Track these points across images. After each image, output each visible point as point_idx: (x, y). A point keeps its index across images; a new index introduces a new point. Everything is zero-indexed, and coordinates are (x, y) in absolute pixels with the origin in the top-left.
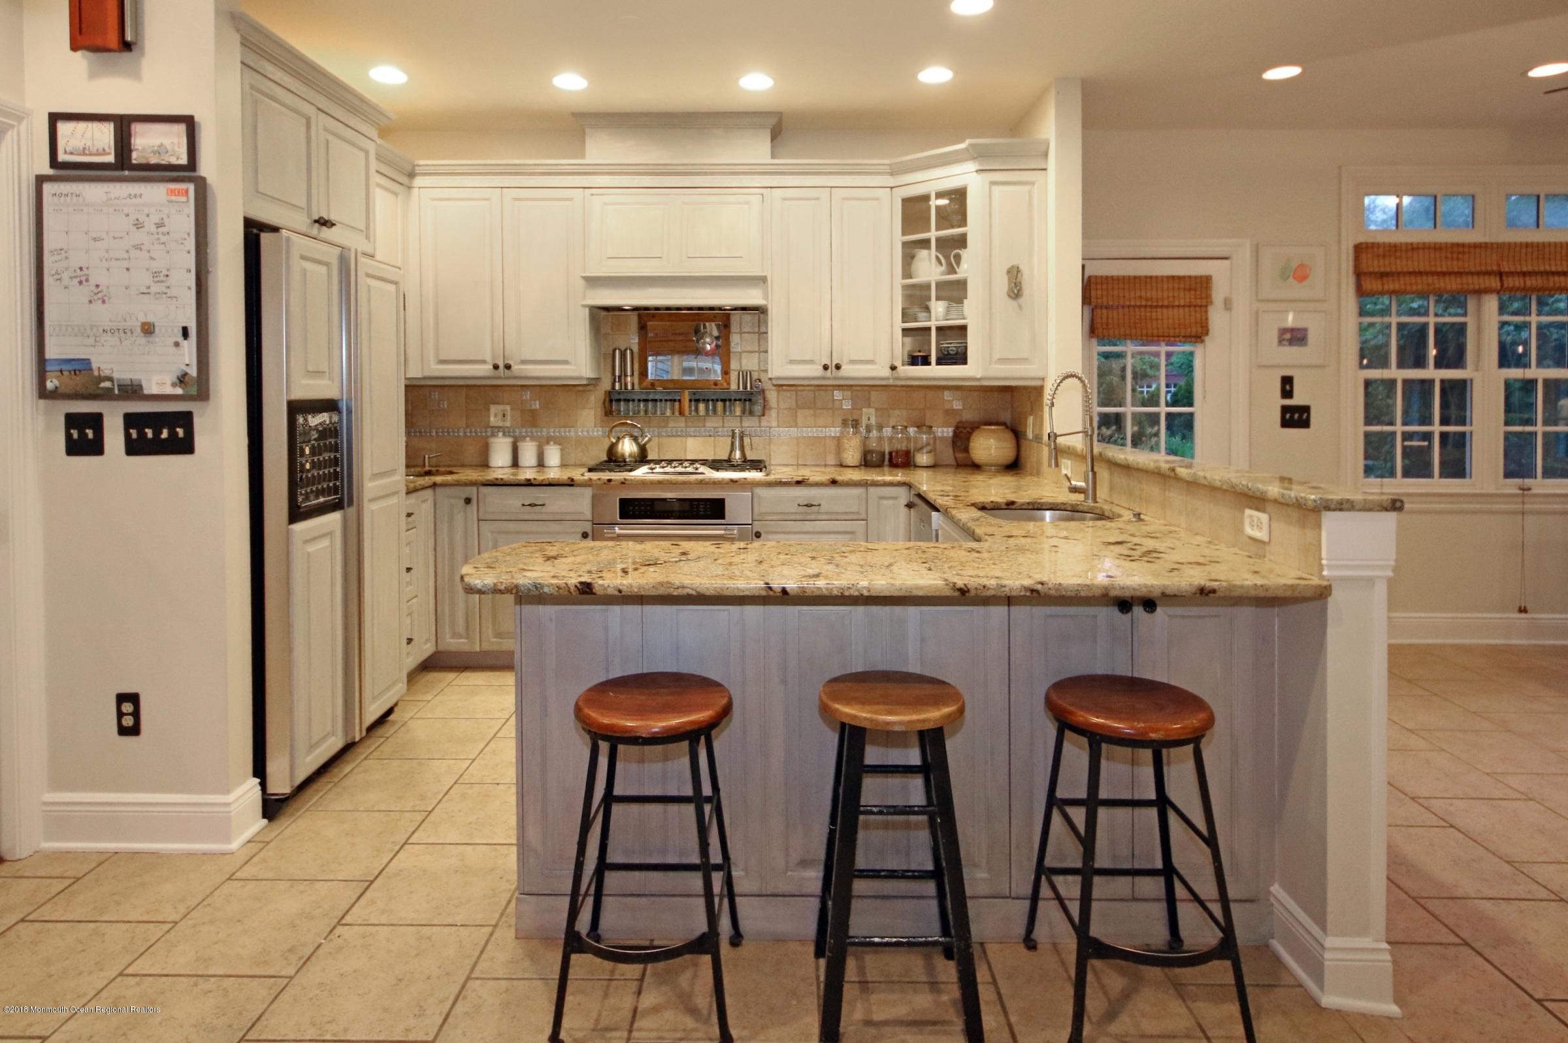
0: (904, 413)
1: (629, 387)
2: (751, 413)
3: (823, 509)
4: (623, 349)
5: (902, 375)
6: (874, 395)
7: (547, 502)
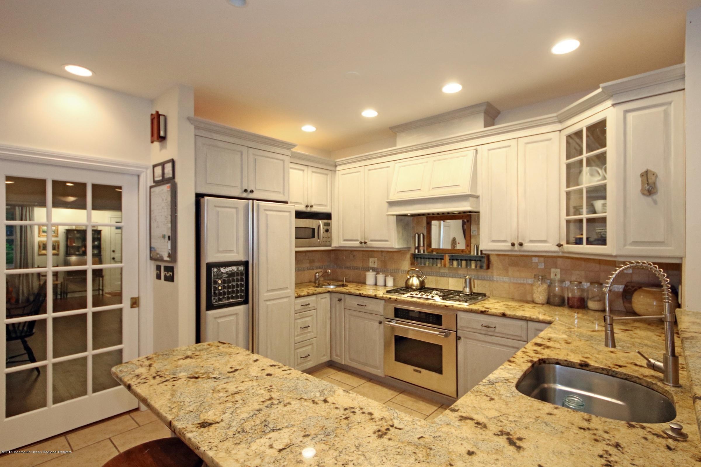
0: (583, 273)
1: (422, 252)
2: (481, 267)
3: (497, 330)
4: (419, 233)
5: (566, 250)
6: (560, 261)
7: (367, 304)
